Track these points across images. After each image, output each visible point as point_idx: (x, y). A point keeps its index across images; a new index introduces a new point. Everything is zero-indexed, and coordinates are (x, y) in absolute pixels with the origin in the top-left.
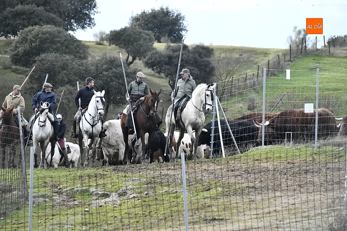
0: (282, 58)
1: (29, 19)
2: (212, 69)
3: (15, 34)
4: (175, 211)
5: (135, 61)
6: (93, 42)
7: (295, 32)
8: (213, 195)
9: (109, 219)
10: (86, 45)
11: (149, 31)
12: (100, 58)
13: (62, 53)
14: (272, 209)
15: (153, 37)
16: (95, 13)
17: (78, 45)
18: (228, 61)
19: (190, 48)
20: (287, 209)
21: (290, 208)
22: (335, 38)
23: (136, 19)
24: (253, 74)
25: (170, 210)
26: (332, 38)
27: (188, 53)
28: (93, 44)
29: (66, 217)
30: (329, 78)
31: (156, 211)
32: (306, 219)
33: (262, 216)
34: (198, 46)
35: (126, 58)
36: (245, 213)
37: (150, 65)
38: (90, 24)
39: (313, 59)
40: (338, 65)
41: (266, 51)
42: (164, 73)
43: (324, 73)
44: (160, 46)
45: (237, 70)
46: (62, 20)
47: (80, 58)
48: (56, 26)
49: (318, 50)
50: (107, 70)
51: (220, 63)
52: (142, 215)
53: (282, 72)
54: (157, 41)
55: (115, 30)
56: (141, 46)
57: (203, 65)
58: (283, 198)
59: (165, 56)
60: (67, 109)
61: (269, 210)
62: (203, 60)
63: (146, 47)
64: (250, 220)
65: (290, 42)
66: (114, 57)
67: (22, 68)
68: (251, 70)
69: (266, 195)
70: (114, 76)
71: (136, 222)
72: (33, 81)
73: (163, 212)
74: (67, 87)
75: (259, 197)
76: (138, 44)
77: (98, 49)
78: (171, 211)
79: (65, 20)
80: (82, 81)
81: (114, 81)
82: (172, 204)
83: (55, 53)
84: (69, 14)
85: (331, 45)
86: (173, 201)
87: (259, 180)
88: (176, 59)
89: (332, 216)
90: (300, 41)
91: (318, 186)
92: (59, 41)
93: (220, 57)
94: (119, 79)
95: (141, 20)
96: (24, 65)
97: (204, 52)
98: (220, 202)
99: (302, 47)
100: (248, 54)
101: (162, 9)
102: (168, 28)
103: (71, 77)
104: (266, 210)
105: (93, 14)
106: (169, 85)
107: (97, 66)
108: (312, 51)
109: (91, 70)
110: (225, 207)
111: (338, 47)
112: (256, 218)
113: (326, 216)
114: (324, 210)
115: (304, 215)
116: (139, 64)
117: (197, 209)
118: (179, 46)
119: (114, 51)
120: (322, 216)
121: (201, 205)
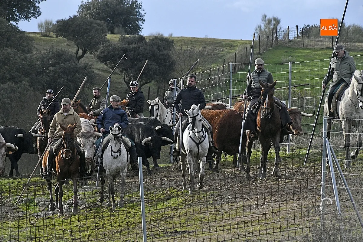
0: (250, 50)
2: (173, 63)
4: (132, 223)
5: (85, 55)
6: (38, 33)
7: (264, 22)
8: (174, 205)
9: (58, 232)
10: (29, 37)
11: (101, 21)
12: (46, 51)
13: (3, 46)
14: (240, 220)
15: (106, 28)
17: (21, 37)
18: (190, 55)
19: (147, 40)
20: (256, 220)
21: (260, 219)
22: (310, 27)
23: (86, 7)
24: (218, 69)
25: (126, 221)
26: (306, 27)
27: (145, 45)
28: (38, 36)
29: (9, 230)
30: (302, 73)
31: (111, 224)
32: (278, 230)
33: (229, 227)
34: (156, 38)
35: (76, 51)
36: (210, 224)
37: (104, 59)
38: (35, 14)
39: (285, 52)
40: (313, 58)
41: (232, 43)
42: (118, 68)
43: (297, 68)
44: (113, 38)
45: (200, 64)
46: (3, 9)
47: (23, 51)
49: (290, 41)
50: (54, 65)
51: (181, 56)
52: (94, 228)
54: (110, 32)
55: (62, 20)
56: (92, 38)
57: (162, 59)
58: (252, 207)
59: (120, 49)
60: (9, 109)
62: (161, 53)
63: (97, 39)
64: (216, 233)
65: (259, 32)
66: (62, 51)
68: (215, 65)
69: (233, 204)
70: (62, 72)
71: (88, 236)
73: (118, 224)
74: (9, 85)
75: (226, 207)
76: (89, 36)
77: (44, 41)
78: (128, 223)
79: (6, 9)
80: (26, 77)
81: (62, 77)
82: (128, 215)
84: (10, 2)
85: (305, 36)
86: (130, 212)
87: (225, 187)
88: (132, 53)
89: (307, 228)
90: (270, 31)
91: (291, 193)
93: (181, 50)
94: (67, 76)
95: (92, 8)
97: (163, 44)
98: (182, 212)
99: (272, 38)
100: (213, 46)
102: (122, 18)
103: (14, 73)
104: (235, 221)
105: (37, 2)
106: (123, 82)
107: (42, 61)
108: (284, 43)
109: (36, 65)
110: (188, 218)
111: (312, 38)
112: (222, 230)
113: (300, 227)
114: (297, 221)
115: (275, 226)
116: (90, 59)
117: (156, 221)
118: (135, 37)
119: (62, 43)
120: (296, 227)
121: (161, 216)
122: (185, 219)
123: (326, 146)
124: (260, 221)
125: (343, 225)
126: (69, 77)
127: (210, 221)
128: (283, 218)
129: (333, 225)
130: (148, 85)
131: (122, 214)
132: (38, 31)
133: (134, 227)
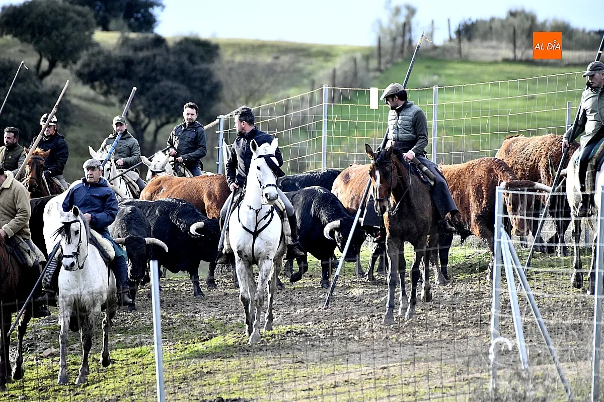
0: (361, 64)
2: (217, 87)
4: (139, 383)
5: (54, 71)
7: (387, 11)
11: (83, 6)
14: (340, 378)
15: (94, 21)
18: (249, 71)
19: (170, 43)
20: (371, 379)
21: (377, 377)
22: (472, 23)
24: (302, 98)
25: (127, 381)
26: (465, 22)
27: (165, 53)
30: (458, 107)
33: (320, 392)
34: (186, 39)
35: (36, 63)
36: (285, 386)
37: (88, 77)
39: (427, 67)
41: (327, 50)
42: (116, 94)
43: (447, 97)
44: (106, 39)
45: (268, 88)
49: (435, 48)
51: (233, 73)
52: (67, 392)
53: (362, 93)
54: (100, 28)
55: (11, 5)
56: (67, 37)
57: (197, 78)
58: (363, 355)
59: (118, 60)
61: (333, 381)
62: (196, 67)
63: (77, 40)
65: (378, 30)
66: (10, 62)
68: (296, 90)
69: (328, 349)
73: (112, 386)
75: (313, 354)
76: (61, 35)
78: (130, 383)
82: (133, 367)
85: (464, 38)
86: (134, 363)
87: (313, 318)
88: (141, 66)
89: (464, 393)
90: (398, 29)
91: (435, 330)
93: (233, 62)
94: (20, 108)
97: (200, 51)
98: (232, 364)
99: (403, 41)
100: (292, 56)
104: (331, 381)
108: (425, 51)
110: (243, 375)
111: (477, 41)
112: (307, 398)
113: (452, 392)
114: (447, 381)
115: (406, 390)
116: (62, 77)
117: (184, 379)
118: (147, 38)
119: (10, 47)
120: (444, 393)
121: (193, 370)
122: (238, 377)
123: (500, 242)
124: (377, 381)
125: (531, 390)
127: (284, 381)
128: (421, 376)
129: (513, 389)
130: (170, 127)
131: (120, 368)
133: (142, 391)
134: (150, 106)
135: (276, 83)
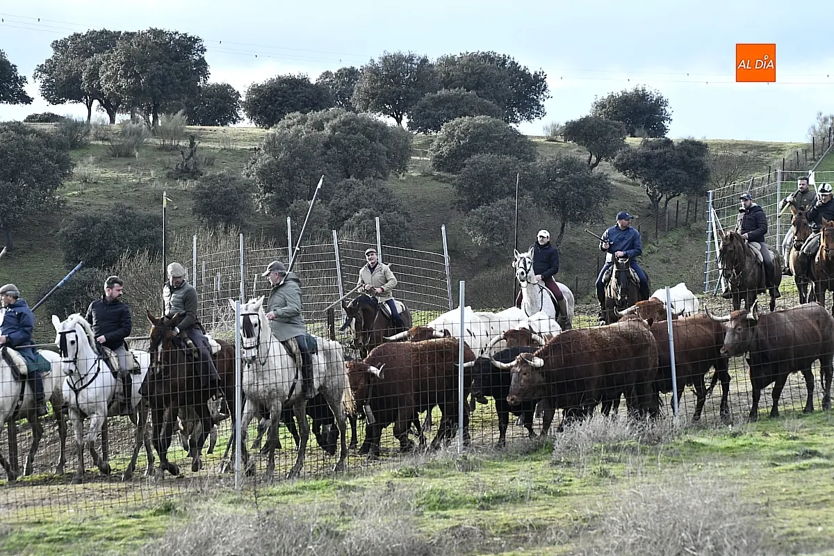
0: (802, 155)
1: (456, 108)
2: (707, 172)
3: (437, 129)
5: (600, 163)
6: (542, 137)
7: (819, 121)
10: (533, 142)
11: (618, 121)
12: (552, 159)
13: (501, 153)
15: (625, 131)
16: (546, 99)
17: (522, 142)
18: (728, 161)
19: (676, 144)
23: (601, 105)
24: (763, 178)
27: (672, 150)
28: (543, 140)
34: (686, 141)
35: (588, 158)
37: (622, 167)
38: (539, 114)
41: (779, 146)
42: (640, 178)
44: (633, 142)
45: (740, 172)
46: (500, 109)
47: (526, 159)
48: (492, 117)
50: (561, 175)
51: (717, 163)
54: (629, 135)
55: (572, 121)
56: (608, 142)
57: (693, 167)
59: (641, 155)
60: (509, 229)
62: (693, 159)
63: (614, 143)
65: (812, 133)
66: (571, 158)
67: (445, 174)
68: (759, 173)
70: (571, 184)
72: (462, 192)
76: (604, 140)
77: (550, 146)
79: (504, 109)
80: (528, 191)
81: (572, 190)
83: (492, 153)
84: (509, 100)
88: (657, 159)
90: (826, 132)
92: (496, 137)
93: (717, 155)
94: (578, 188)
95: (608, 106)
96: (449, 171)
97: (695, 148)
100: (756, 151)
101: (636, 91)
102: (645, 117)
105: (542, 100)
106: (646, 195)
107: (548, 171)
109: (540, 175)
116: (605, 167)
118: (660, 140)
119: (572, 149)
126: (580, 190)
130: (676, 198)
132: (543, 135)
134: (662, 185)
135: (745, 169)
